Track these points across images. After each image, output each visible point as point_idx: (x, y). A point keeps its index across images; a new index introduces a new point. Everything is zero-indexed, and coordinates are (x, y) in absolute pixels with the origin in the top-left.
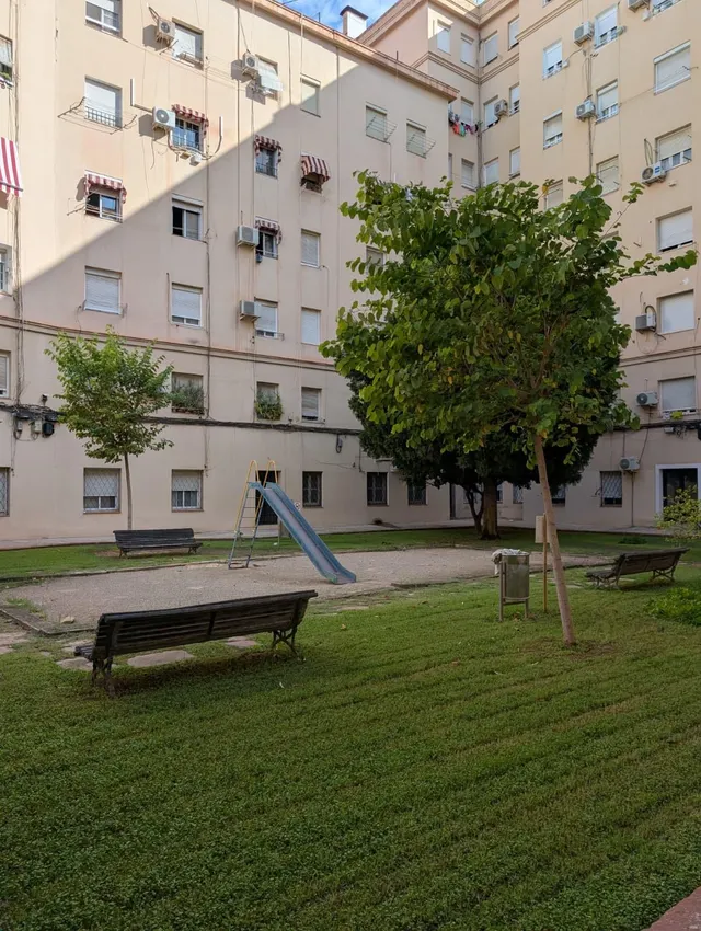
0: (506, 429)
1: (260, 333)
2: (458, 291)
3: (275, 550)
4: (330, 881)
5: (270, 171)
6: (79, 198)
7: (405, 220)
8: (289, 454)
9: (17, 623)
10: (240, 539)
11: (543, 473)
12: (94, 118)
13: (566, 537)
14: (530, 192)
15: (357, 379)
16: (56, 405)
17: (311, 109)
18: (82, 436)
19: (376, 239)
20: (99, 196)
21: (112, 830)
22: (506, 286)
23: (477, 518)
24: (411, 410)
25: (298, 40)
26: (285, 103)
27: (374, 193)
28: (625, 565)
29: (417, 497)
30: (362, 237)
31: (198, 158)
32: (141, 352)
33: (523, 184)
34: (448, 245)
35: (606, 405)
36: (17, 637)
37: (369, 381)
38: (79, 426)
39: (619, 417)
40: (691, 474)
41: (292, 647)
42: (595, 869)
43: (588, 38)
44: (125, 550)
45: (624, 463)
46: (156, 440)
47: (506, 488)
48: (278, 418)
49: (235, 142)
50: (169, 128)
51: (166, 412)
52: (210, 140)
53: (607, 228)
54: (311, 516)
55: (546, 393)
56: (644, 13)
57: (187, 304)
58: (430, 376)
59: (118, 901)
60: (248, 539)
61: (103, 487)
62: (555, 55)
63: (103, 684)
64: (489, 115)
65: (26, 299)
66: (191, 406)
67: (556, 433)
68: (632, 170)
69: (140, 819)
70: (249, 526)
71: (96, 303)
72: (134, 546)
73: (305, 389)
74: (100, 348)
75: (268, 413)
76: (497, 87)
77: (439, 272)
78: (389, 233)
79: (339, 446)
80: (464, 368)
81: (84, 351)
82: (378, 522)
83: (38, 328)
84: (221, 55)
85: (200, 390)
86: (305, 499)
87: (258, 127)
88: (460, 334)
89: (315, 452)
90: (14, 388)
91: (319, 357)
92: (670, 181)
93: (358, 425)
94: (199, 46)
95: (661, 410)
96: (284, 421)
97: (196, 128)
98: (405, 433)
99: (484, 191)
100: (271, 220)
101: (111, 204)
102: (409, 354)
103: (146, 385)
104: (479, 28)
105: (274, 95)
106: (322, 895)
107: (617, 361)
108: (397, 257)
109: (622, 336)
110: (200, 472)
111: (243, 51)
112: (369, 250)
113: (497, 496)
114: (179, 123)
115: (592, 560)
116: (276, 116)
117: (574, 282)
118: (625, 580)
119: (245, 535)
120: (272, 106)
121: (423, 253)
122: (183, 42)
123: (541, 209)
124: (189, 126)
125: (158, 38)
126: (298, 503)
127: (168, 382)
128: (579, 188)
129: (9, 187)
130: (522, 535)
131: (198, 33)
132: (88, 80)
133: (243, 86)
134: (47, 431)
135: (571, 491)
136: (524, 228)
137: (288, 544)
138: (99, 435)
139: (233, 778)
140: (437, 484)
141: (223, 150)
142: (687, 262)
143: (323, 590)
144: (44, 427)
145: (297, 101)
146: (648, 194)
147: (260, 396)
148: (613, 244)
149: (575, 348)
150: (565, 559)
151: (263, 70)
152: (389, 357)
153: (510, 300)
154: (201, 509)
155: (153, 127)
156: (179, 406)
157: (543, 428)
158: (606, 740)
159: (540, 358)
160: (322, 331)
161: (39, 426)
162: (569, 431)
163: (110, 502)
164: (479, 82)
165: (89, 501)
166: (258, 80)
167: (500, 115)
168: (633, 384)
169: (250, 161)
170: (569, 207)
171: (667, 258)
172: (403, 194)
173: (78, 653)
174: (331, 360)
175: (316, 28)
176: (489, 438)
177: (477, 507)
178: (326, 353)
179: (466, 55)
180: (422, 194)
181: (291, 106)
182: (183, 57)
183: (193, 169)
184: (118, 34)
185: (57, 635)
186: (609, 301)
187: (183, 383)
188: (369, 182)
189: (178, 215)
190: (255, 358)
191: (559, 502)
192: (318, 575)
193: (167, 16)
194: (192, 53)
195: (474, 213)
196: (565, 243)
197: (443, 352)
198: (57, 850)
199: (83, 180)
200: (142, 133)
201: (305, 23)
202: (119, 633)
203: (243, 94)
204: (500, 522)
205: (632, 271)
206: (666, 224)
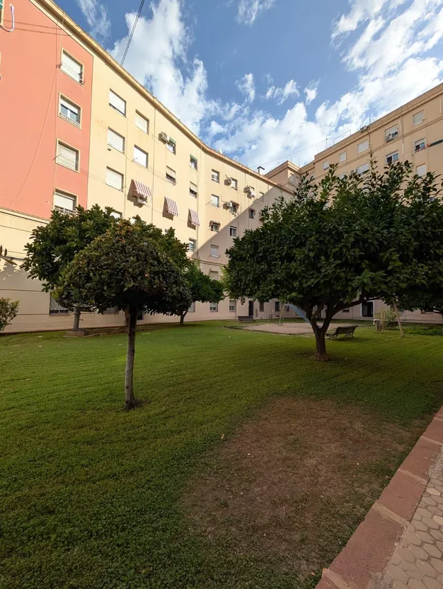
5: (252, 217)
6: (209, 226)
12: (213, 205)
17: (262, 199)
20: (214, 225)
25: (260, 182)
26: (256, 198)
31: (236, 214)
49: (244, 210)
50: (230, 207)
52: (239, 210)
65: (199, 253)
71: (213, 255)
83: (201, 261)
84: (241, 187)
87: (250, 205)
94: (236, 184)
97: (236, 206)
101: (217, 227)
104: (301, 175)
105: (253, 196)
111: (247, 185)
114: (232, 205)
116: (254, 202)
120: (253, 199)
122: (233, 183)
125: (227, 183)
129: (196, 224)
131: (236, 181)
132: (212, 195)
133: (247, 195)
141: (241, 212)
145: (259, 198)
151: (251, 190)
155: (226, 206)
163: (215, 309)
165: (211, 308)
166: (250, 193)
169: (247, 215)
179: (297, 182)
182: (233, 187)
183: (234, 218)
184: (218, 182)
189: (231, 230)
193: (229, 177)
194: (235, 186)
199: (210, 221)
200: (224, 208)
203: (247, 197)
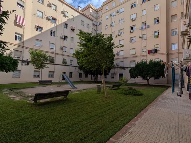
0: (99, 67)
1: (64, 51)
2: (93, 48)
3: (65, 84)
4: (71, 133)
5: (66, 28)
6: (35, 28)
7: (86, 37)
8: (67, 70)
9: (20, 95)
10: (59, 82)
11: (103, 73)
12: (38, 16)
13: (106, 82)
14: (103, 35)
15: (78, 59)
16: (29, 60)
17: (73, 19)
18: (34, 65)
19: (81, 39)
20: (38, 28)
21: (36, 128)
22: (99, 48)
23: (95, 80)
24: (86, 64)
25: (71, 9)
26: (69, 18)
27: (81, 33)
28: (114, 86)
29: (86, 76)
30: (80, 39)
31: (55, 24)
32: (44, 53)
33: (102, 34)
34: (92, 41)
35: (112, 64)
36: (21, 97)
37: (80, 59)
38: (33, 64)
39: (113, 66)
40: (122, 74)
41: (67, 98)
42: (108, 128)
43: (111, 16)
44: (40, 84)
45: (114, 73)
46: (46, 66)
47: (99, 75)
48: (66, 64)
49: (61, 23)
50: (51, 19)
51: (48, 62)
52: (57, 22)
53: (113, 41)
54: (70, 79)
55: (104, 63)
56: (118, 13)
57: (52, 46)
58: (88, 59)
59: (36, 139)
60: (60, 82)
61: (37, 74)
62: (107, 17)
63: (35, 105)
64: (98, 24)
65: (25, 43)
66: (52, 61)
67: (105, 68)
68: (116, 34)
69: (41, 126)
70: (61, 80)
71: (37, 45)
72: (42, 83)
73: (70, 60)
74: (37, 52)
75: (64, 63)
76: (99, 20)
77: (90, 45)
78: (83, 39)
79: (75, 69)
80: (93, 58)
81: (35, 52)
82: (81, 80)
83: (26, 48)
84: (60, 9)
85: (54, 59)
86: (70, 76)
87: (65, 21)
88: (93, 54)
89: (72, 69)
90: (22, 57)
91: (73, 56)
92: (121, 36)
93: (78, 66)
94: (56, 8)
95: (119, 66)
96: (67, 64)
97: (55, 20)
98: (85, 67)
99: (97, 34)
100: (66, 35)
101: (40, 30)
102: (86, 56)
103: (45, 58)
104: (97, 12)
105: (67, 17)
106: (69, 135)
107: (114, 59)
108: (85, 42)
109: (114, 56)
110: (53, 72)
111: (63, 10)
112: (81, 41)
113: (98, 77)
114: (52, 19)
115: (110, 86)
116: (68, 20)
117: (108, 48)
118: (114, 88)
119: (60, 81)
120: (67, 18)
121: (88, 42)
122: (53, 7)
123: (104, 37)
124: (54, 19)
125: (49, 6)
126: (69, 77)
127: (49, 58)
128: (109, 35)
129: (23, 25)
130: (100, 82)
131: (56, 6)
132: (37, 10)
133: (63, 15)
134: (28, 64)
135: (107, 76)
136: (102, 40)
137: (67, 83)
138: (37, 65)
139: (56, 118)
140: (89, 75)
141: (59, 24)
142: (122, 46)
143: (72, 90)
144: (27, 64)
145: (71, 18)
146: (118, 37)
147: (63, 61)
148: (113, 43)
149: (108, 57)
150: (106, 85)
152: (83, 56)
153: (100, 50)
154: (53, 77)
155: (48, 19)
156: (50, 61)
157: (104, 67)
158: (110, 110)
159: (104, 58)
160: (73, 52)
161: (26, 63)
162: (107, 68)
163: (38, 76)
164: (97, 19)
165: (35, 76)
166: (65, 14)
167: (100, 24)
168: (116, 62)
169: (63, 26)
170: (108, 38)
171: (120, 46)
172: (85, 33)
173: (31, 100)
174: (74, 56)
175: (74, 8)
176: (97, 69)
177: (95, 78)
178: (73, 55)
179: (95, 15)
180: (88, 33)
181: (70, 19)
182: (53, 9)
183: (54, 26)
184: (43, 4)
185: (28, 97)
186: (113, 51)
187: (51, 58)
188: (81, 31)
189: (51, 32)
190: (63, 55)
191: (106, 78)
192: (71, 88)
193: (51, 2)
194: (55, 9)
195: (95, 37)
196: (107, 42)
197: (91, 56)
198: (25, 131)
199: (36, 25)
200: (46, 19)
201: (72, 7)
202: (38, 96)
203: (63, 16)
204: (98, 80)
205: (116, 47)
206: (120, 41)
